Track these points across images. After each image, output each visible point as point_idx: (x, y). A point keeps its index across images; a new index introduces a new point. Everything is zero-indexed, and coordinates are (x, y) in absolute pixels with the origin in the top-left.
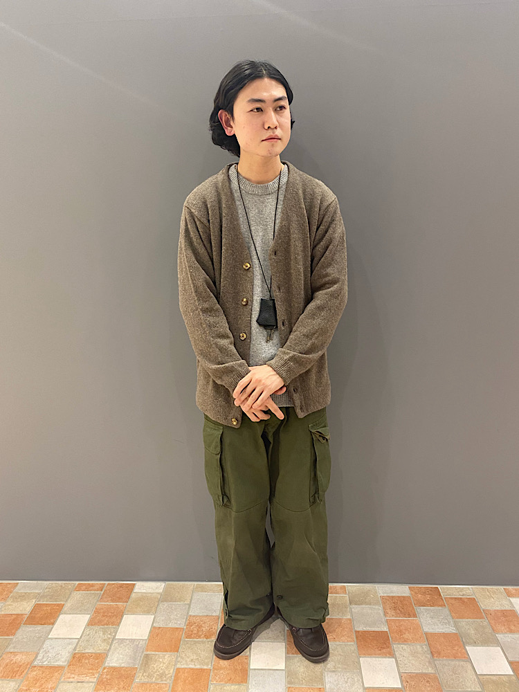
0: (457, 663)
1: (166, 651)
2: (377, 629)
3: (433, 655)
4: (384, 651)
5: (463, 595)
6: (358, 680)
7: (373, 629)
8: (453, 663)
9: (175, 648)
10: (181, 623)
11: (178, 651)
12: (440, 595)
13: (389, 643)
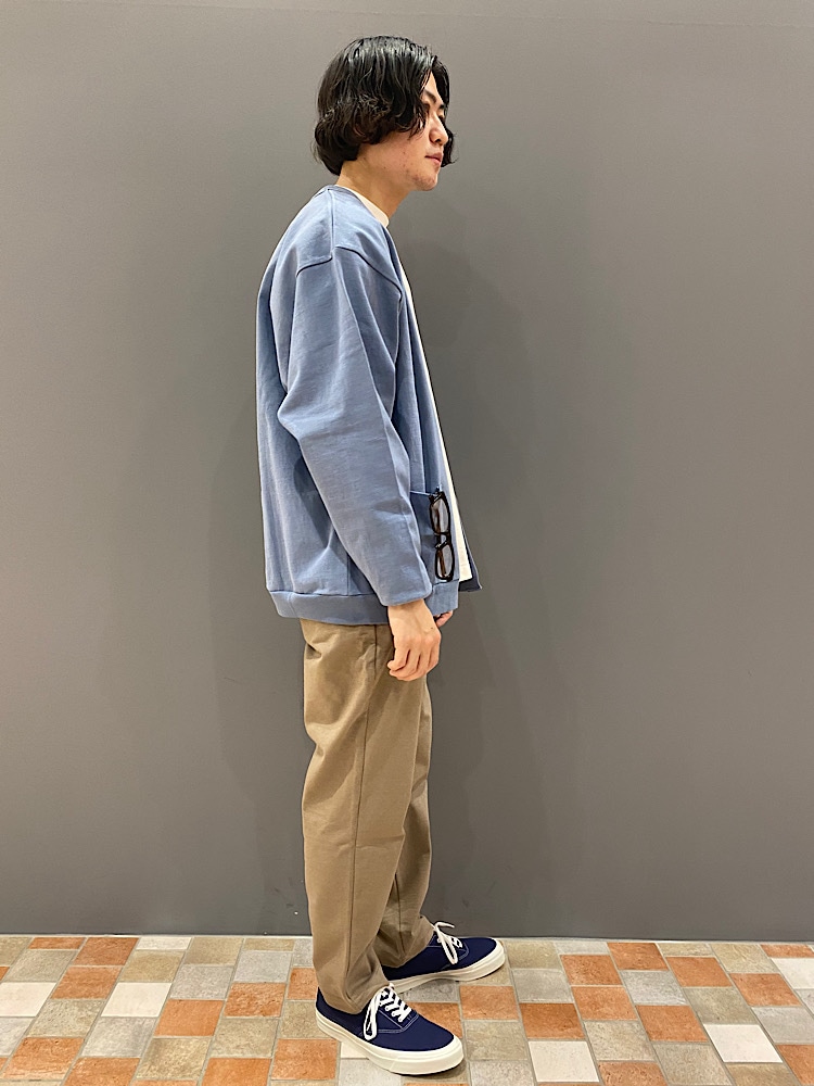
0: (690, 1046)
1: (192, 1034)
2: (555, 1001)
3: (650, 1037)
4: (569, 1030)
5: (696, 954)
6: (526, 1073)
7: (549, 1001)
8: (683, 1047)
9: (209, 1030)
10: (220, 993)
11: (213, 1034)
12: (659, 954)
13: (577, 1020)
